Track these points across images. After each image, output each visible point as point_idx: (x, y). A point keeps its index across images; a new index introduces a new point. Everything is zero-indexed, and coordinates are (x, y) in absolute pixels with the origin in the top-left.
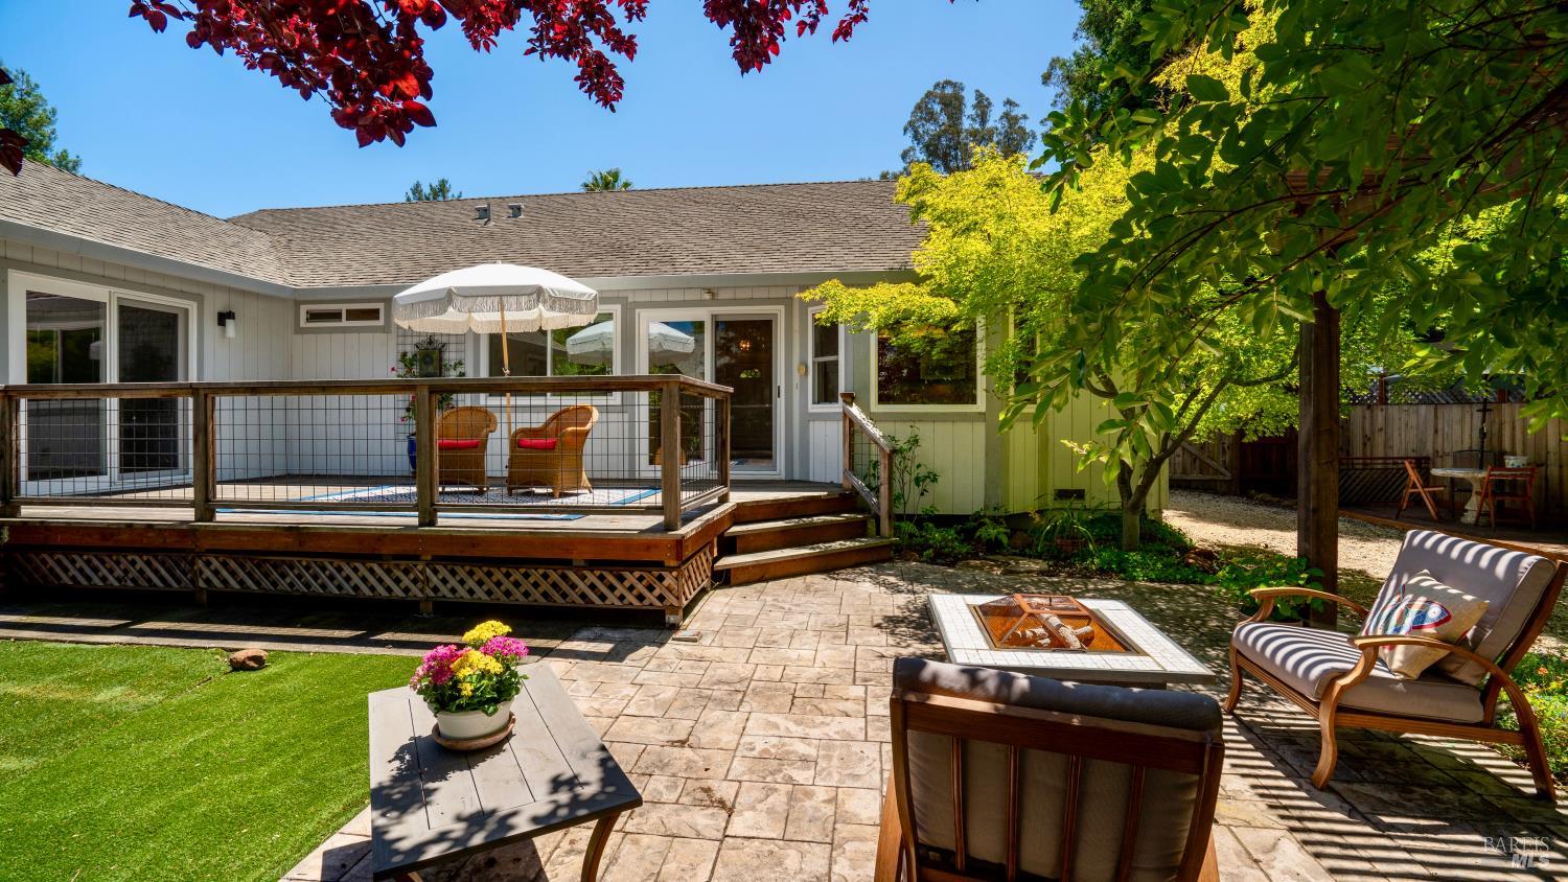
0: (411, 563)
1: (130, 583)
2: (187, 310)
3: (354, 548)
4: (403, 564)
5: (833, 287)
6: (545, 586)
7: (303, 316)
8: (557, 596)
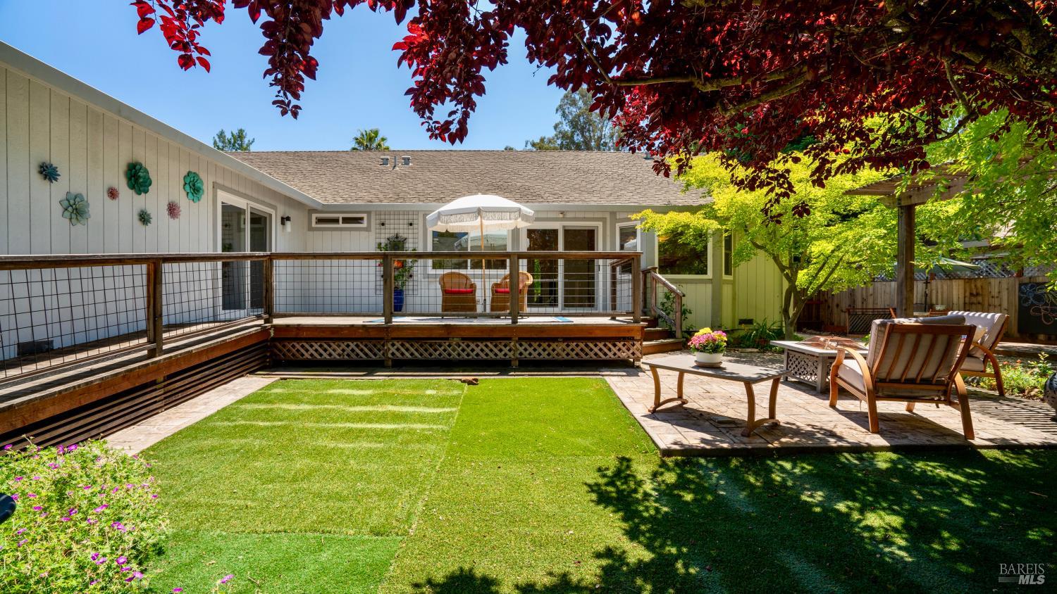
0: (508, 342)
1: (346, 357)
2: (271, 215)
3: (479, 335)
4: (504, 342)
5: (648, 212)
6: (578, 350)
7: (314, 221)
8: (582, 354)
